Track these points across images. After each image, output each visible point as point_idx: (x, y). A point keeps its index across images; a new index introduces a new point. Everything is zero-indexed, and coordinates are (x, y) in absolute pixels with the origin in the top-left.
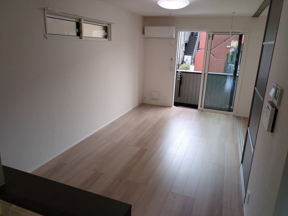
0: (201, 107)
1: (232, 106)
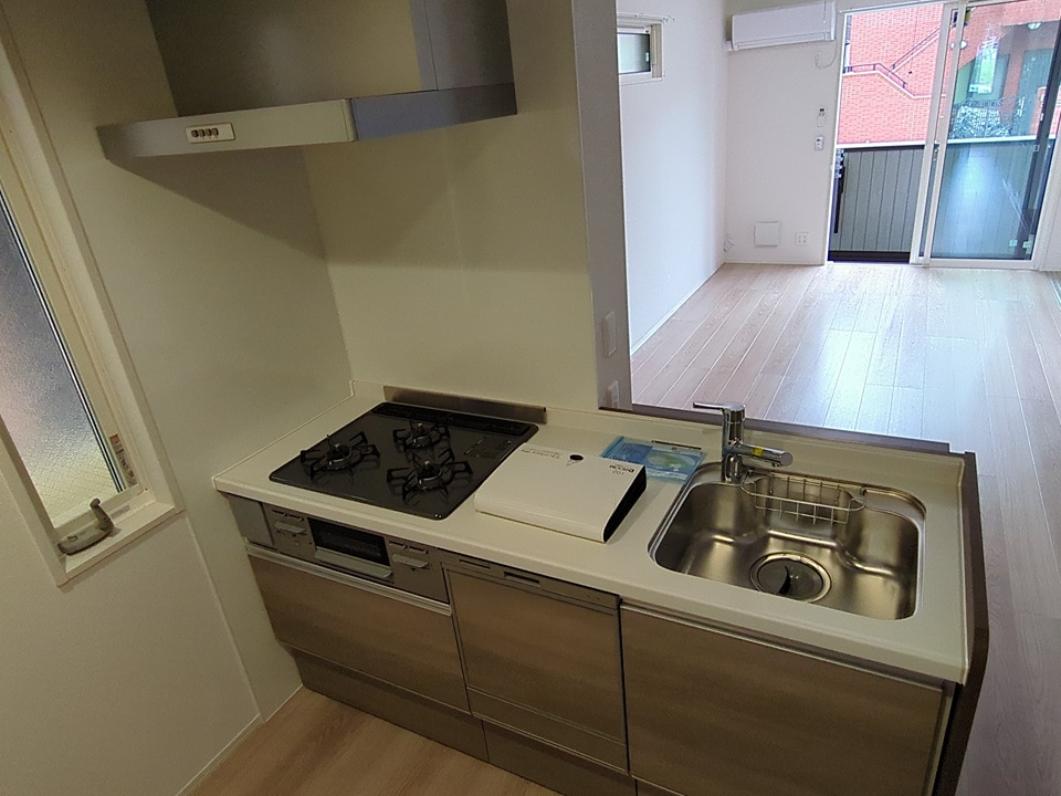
0: (921, 255)
1: (1030, 242)
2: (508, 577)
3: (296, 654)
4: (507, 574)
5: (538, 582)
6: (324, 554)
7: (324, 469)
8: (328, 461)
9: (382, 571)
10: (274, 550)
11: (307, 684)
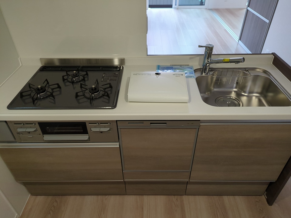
0: (176, 5)
2: (152, 125)
3: (25, 184)
4: (151, 123)
5: (166, 123)
6: (47, 137)
7: (37, 99)
8: (37, 95)
9: (85, 137)
10: (16, 142)
11: (32, 194)
